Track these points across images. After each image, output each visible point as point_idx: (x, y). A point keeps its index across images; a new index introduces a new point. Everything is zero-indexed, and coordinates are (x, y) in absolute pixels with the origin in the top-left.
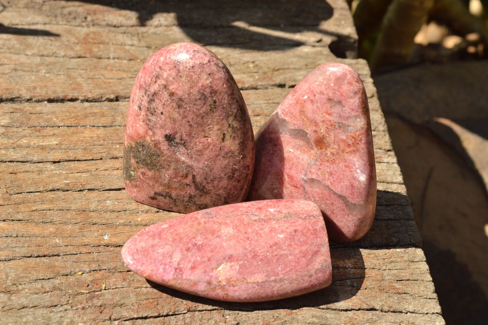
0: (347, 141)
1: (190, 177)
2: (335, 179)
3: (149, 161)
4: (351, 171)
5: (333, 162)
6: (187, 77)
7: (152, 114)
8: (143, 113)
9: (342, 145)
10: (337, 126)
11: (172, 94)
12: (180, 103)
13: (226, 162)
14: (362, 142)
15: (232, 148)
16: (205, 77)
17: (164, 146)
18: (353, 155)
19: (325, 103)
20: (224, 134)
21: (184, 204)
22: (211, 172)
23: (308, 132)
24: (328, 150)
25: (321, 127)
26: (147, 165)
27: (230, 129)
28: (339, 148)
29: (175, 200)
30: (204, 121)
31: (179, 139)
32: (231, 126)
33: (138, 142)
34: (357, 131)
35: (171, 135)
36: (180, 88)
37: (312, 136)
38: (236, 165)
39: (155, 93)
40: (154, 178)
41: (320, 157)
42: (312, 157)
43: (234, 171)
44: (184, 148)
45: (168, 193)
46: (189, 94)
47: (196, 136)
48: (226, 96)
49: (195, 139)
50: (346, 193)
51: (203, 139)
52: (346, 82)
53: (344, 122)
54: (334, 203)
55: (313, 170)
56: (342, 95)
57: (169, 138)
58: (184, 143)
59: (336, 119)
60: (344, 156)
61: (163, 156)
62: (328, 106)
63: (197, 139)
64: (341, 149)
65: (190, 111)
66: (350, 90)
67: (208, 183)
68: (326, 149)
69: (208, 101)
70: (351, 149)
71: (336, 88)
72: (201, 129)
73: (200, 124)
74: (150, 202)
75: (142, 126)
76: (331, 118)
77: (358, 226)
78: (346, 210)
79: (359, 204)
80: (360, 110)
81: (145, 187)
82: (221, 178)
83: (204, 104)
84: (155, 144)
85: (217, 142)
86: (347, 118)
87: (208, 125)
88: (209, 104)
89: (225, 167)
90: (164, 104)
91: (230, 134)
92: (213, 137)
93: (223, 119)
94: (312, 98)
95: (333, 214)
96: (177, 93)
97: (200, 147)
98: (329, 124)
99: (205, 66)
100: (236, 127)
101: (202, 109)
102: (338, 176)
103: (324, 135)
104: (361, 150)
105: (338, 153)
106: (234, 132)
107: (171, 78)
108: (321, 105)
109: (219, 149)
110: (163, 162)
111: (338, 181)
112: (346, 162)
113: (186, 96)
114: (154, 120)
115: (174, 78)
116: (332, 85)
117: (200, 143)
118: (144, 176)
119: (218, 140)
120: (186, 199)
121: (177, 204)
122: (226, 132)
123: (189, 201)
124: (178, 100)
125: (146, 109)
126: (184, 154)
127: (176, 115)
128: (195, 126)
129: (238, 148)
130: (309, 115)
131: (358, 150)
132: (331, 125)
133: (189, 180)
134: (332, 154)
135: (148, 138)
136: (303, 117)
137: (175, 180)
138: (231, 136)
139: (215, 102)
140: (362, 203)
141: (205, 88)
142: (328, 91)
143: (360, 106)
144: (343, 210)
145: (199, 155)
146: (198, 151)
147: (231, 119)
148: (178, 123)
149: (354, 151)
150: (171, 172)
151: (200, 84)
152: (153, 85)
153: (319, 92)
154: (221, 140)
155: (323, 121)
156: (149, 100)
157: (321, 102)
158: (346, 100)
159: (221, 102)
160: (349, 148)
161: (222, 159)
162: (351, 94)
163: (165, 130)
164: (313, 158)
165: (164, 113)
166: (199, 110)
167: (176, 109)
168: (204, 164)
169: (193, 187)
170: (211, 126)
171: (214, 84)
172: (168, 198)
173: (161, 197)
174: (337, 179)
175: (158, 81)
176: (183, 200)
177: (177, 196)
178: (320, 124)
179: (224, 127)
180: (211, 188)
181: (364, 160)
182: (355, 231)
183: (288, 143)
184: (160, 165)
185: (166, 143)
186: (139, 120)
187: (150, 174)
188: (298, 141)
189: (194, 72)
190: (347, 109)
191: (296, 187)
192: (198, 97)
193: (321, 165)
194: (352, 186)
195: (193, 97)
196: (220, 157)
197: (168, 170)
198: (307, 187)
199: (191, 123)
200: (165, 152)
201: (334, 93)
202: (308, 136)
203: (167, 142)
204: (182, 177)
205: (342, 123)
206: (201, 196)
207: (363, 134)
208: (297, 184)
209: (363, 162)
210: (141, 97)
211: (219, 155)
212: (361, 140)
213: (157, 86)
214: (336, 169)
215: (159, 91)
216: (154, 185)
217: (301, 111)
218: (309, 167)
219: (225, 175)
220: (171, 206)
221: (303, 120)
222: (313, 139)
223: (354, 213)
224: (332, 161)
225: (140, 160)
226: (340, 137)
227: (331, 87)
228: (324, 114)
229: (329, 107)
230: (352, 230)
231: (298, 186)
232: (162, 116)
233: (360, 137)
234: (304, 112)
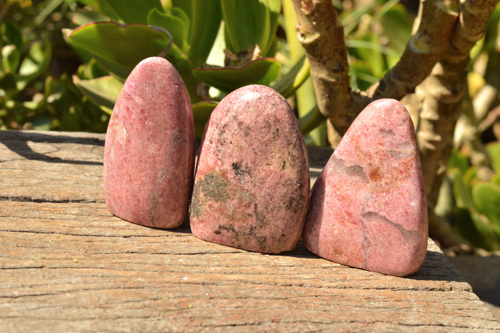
0: (400, 168)
1: (252, 206)
2: (390, 209)
3: (217, 192)
4: (405, 198)
5: (388, 192)
6: (254, 107)
7: (222, 144)
8: (213, 145)
9: (395, 173)
10: (389, 155)
11: (240, 124)
12: (247, 131)
13: (285, 190)
14: (413, 167)
15: (291, 176)
16: (270, 107)
17: (231, 175)
18: (405, 182)
19: (378, 134)
20: (284, 162)
21: (245, 237)
22: (271, 200)
23: (363, 166)
24: (383, 180)
25: (374, 159)
26: (214, 196)
27: (290, 158)
28: (393, 177)
29: (237, 233)
30: (267, 149)
31: (245, 167)
32: (291, 154)
33: (208, 174)
34: (407, 157)
35: (237, 163)
36: (248, 117)
37: (367, 170)
38: (294, 194)
39: (225, 125)
40: (220, 210)
41: (375, 189)
42: (368, 190)
43: (291, 200)
44: (249, 176)
45: (231, 225)
46: (255, 122)
47: (260, 164)
48: (287, 124)
49: (259, 167)
50: (401, 221)
51: (266, 167)
52: (395, 111)
53: (395, 150)
54: (391, 233)
55: (370, 204)
56: (392, 124)
57: (236, 166)
58: (249, 171)
59: (388, 148)
60: (397, 184)
61: (229, 186)
62: (381, 136)
63: (260, 166)
64: (395, 177)
65: (255, 138)
66: (399, 118)
67: (268, 213)
68: (381, 180)
69: (272, 129)
70: (403, 176)
71: (387, 118)
72: (264, 157)
73: (264, 152)
74: (215, 237)
75: (212, 158)
76: (383, 148)
77: (414, 254)
78: (402, 238)
79: (414, 231)
80: (409, 136)
81: (211, 220)
82: (280, 207)
83: (269, 132)
84: (223, 174)
85: (278, 170)
86: (398, 145)
87: (271, 153)
88: (273, 132)
89: (284, 196)
90: (233, 134)
91: (289, 162)
92: (275, 165)
93: (284, 147)
94: (366, 132)
95: (391, 244)
96: (244, 122)
97: (263, 174)
98: (383, 154)
99: (270, 97)
100: (295, 156)
101: (267, 137)
102: (393, 205)
103: (378, 167)
104: (412, 175)
105: (392, 182)
106: (294, 160)
107: (240, 109)
108: (373, 137)
109: (279, 177)
110: (229, 192)
111: (393, 210)
112: (399, 189)
113: (253, 124)
114: (223, 150)
115: (243, 109)
116: (383, 116)
117: (263, 170)
118: (211, 209)
119: (279, 168)
120: (248, 231)
121: (238, 237)
122: (286, 160)
123: (250, 234)
124: (245, 128)
125: (217, 141)
126: (248, 182)
127: (244, 144)
128: (259, 153)
129: (296, 176)
130: (364, 149)
131: (410, 175)
132: (384, 155)
133: (251, 210)
134: (387, 184)
135: (217, 169)
136: (358, 152)
137: (239, 210)
138: (290, 164)
139: (278, 130)
140: (416, 229)
141: (270, 117)
142: (379, 122)
143: (409, 133)
144: (400, 239)
145: (262, 183)
146: (261, 179)
147: (291, 147)
148: (245, 151)
149: (406, 177)
150: (235, 201)
151: (266, 113)
152: (224, 118)
153: (371, 124)
154: (282, 168)
155: (377, 153)
156: (220, 132)
157: (374, 134)
158: (396, 128)
159: (282, 130)
160: (402, 175)
161: (281, 187)
162: (400, 121)
163: (233, 158)
164: (369, 192)
165: (233, 142)
166: (264, 137)
167: (244, 137)
168: (266, 192)
169: (254, 217)
170: (273, 154)
171: (277, 113)
172: (231, 231)
173: (225, 231)
174: (392, 208)
175: (229, 113)
176: (245, 233)
177: (240, 228)
178: (374, 156)
179: (285, 155)
180: (271, 219)
181: (415, 185)
182: (411, 261)
183: (346, 182)
184: (226, 195)
185: (233, 172)
186: (210, 153)
187: (216, 205)
188: (354, 177)
189: (261, 103)
190: (397, 137)
191: (355, 223)
192: (263, 125)
193: (377, 197)
194: (407, 213)
195: (259, 125)
196: (280, 185)
197: (233, 199)
198: (365, 221)
199: (256, 150)
200: (232, 181)
201: (385, 124)
202: (364, 170)
203: (234, 170)
204: (245, 206)
205: (394, 151)
206: (261, 227)
207: (413, 159)
208: (356, 220)
209: (415, 187)
210: (213, 131)
211: (279, 182)
212: (412, 165)
213: (228, 118)
214: (390, 198)
215: (229, 122)
216: (219, 218)
217: (356, 147)
218: (366, 201)
219: (284, 204)
220: (233, 240)
221: (358, 155)
222: (368, 172)
223: (410, 241)
224: (386, 191)
225: (208, 193)
226: (392, 166)
227: (382, 118)
228: (378, 145)
229: (381, 138)
230: (409, 260)
231: (357, 222)
232: (231, 145)
233: (411, 162)
234: (359, 147)
